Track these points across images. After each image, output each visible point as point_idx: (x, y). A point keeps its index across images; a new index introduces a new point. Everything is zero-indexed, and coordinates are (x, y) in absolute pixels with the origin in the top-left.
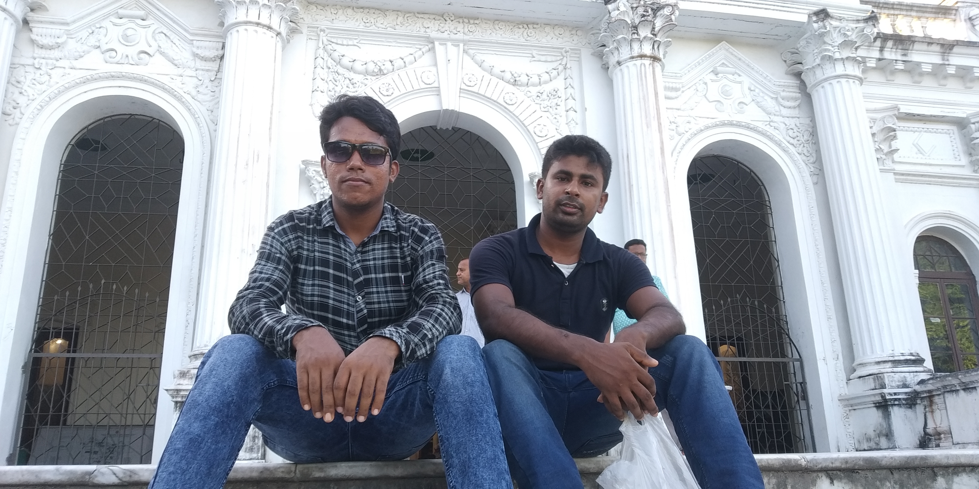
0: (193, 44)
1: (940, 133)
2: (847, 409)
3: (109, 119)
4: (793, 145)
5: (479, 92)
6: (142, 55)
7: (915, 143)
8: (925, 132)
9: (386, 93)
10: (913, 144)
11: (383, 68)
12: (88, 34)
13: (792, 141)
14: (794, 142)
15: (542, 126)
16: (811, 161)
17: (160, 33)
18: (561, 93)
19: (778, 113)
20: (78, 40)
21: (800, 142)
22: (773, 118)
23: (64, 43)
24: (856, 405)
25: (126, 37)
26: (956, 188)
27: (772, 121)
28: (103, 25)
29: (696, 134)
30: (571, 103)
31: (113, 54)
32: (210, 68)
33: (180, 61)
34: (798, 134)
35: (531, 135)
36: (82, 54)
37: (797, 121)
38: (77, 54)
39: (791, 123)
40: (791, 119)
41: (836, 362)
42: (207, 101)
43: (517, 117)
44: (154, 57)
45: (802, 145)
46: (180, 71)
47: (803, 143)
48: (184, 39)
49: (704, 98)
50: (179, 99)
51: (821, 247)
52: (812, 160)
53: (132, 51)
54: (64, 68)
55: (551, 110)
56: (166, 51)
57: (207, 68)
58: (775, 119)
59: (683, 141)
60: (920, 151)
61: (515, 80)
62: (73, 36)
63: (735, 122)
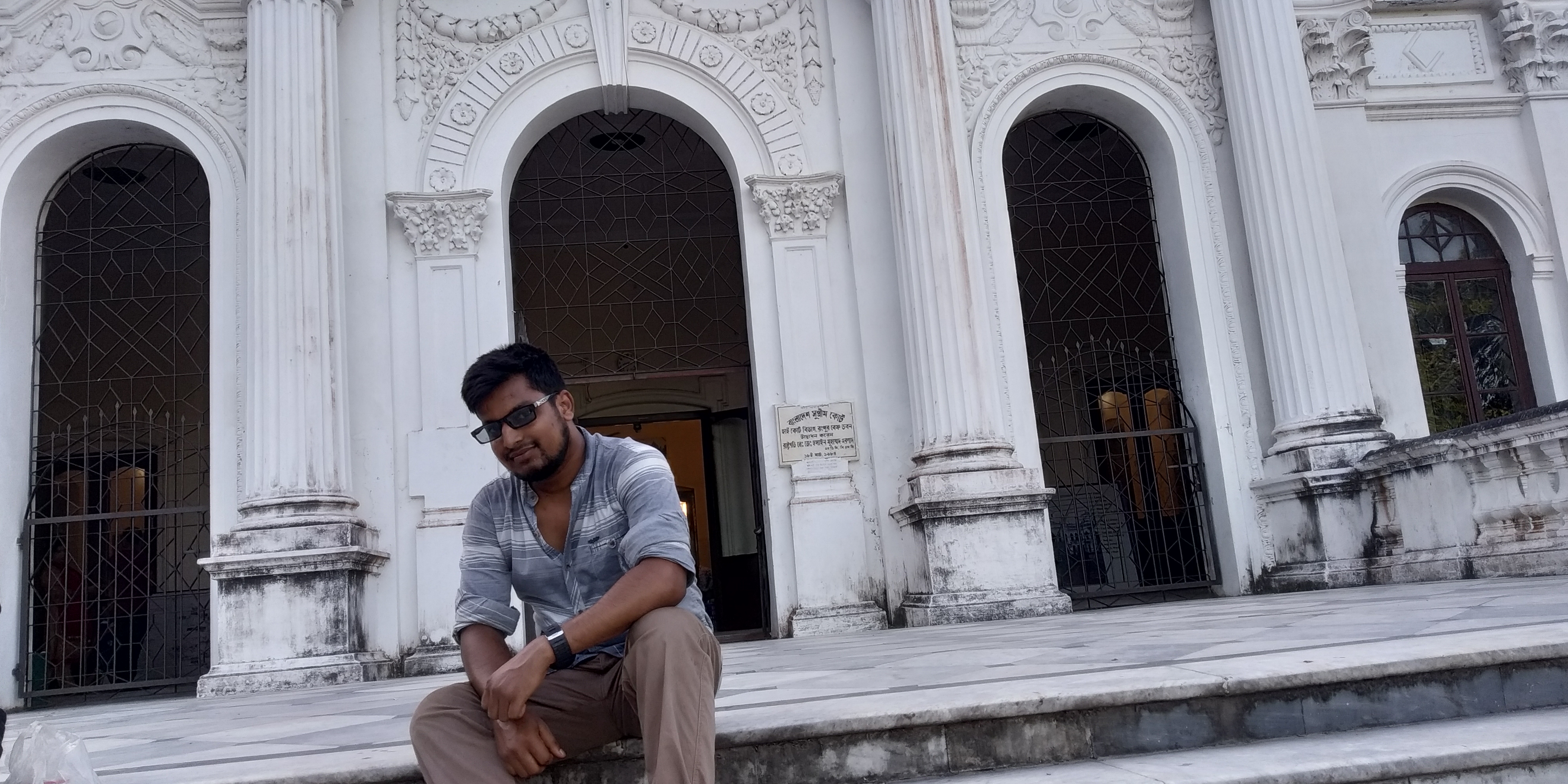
0: (203, 25)
1: (1452, 28)
2: (1262, 501)
3: (100, 155)
4: (1180, 82)
5: (660, 51)
6: (130, 53)
7: (1407, 51)
8: (1427, 29)
9: (509, 70)
10: (1404, 54)
11: (503, 28)
12: (44, 28)
13: (1179, 76)
14: (1183, 77)
15: (764, 96)
16: (1211, 106)
17: (152, 13)
18: (796, 38)
19: (1154, 32)
20: (30, 39)
21: (1193, 76)
22: (1145, 40)
23: (11, 46)
24: (1274, 495)
25: (100, 27)
26: (1477, 120)
27: (1145, 47)
28: (64, 11)
29: (1014, 84)
30: (811, 52)
31: (86, 55)
32: (234, 62)
33: (188, 56)
34: (1190, 64)
35: (748, 112)
36: (39, 61)
37: (1187, 42)
38: (32, 62)
39: (1178, 46)
40: (1176, 39)
41: (1246, 430)
42: (236, 115)
43: (723, 86)
44: (147, 53)
45: (1196, 81)
46: (190, 71)
47: (1197, 77)
48: (190, 18)
49: (1030, 19)
50: (192, 116)
51: (1224, 248)
52: (1212, 104)
53: (114, 48)
54: (16, 86)
55: (778, 67)
56: (164, 43)
57: (230, 62)
58: (1151, 42)
59: (993, 97)
60: (1416, 64)
61: (718, 24)
62: (22, 34)
63: (1080, 56)
